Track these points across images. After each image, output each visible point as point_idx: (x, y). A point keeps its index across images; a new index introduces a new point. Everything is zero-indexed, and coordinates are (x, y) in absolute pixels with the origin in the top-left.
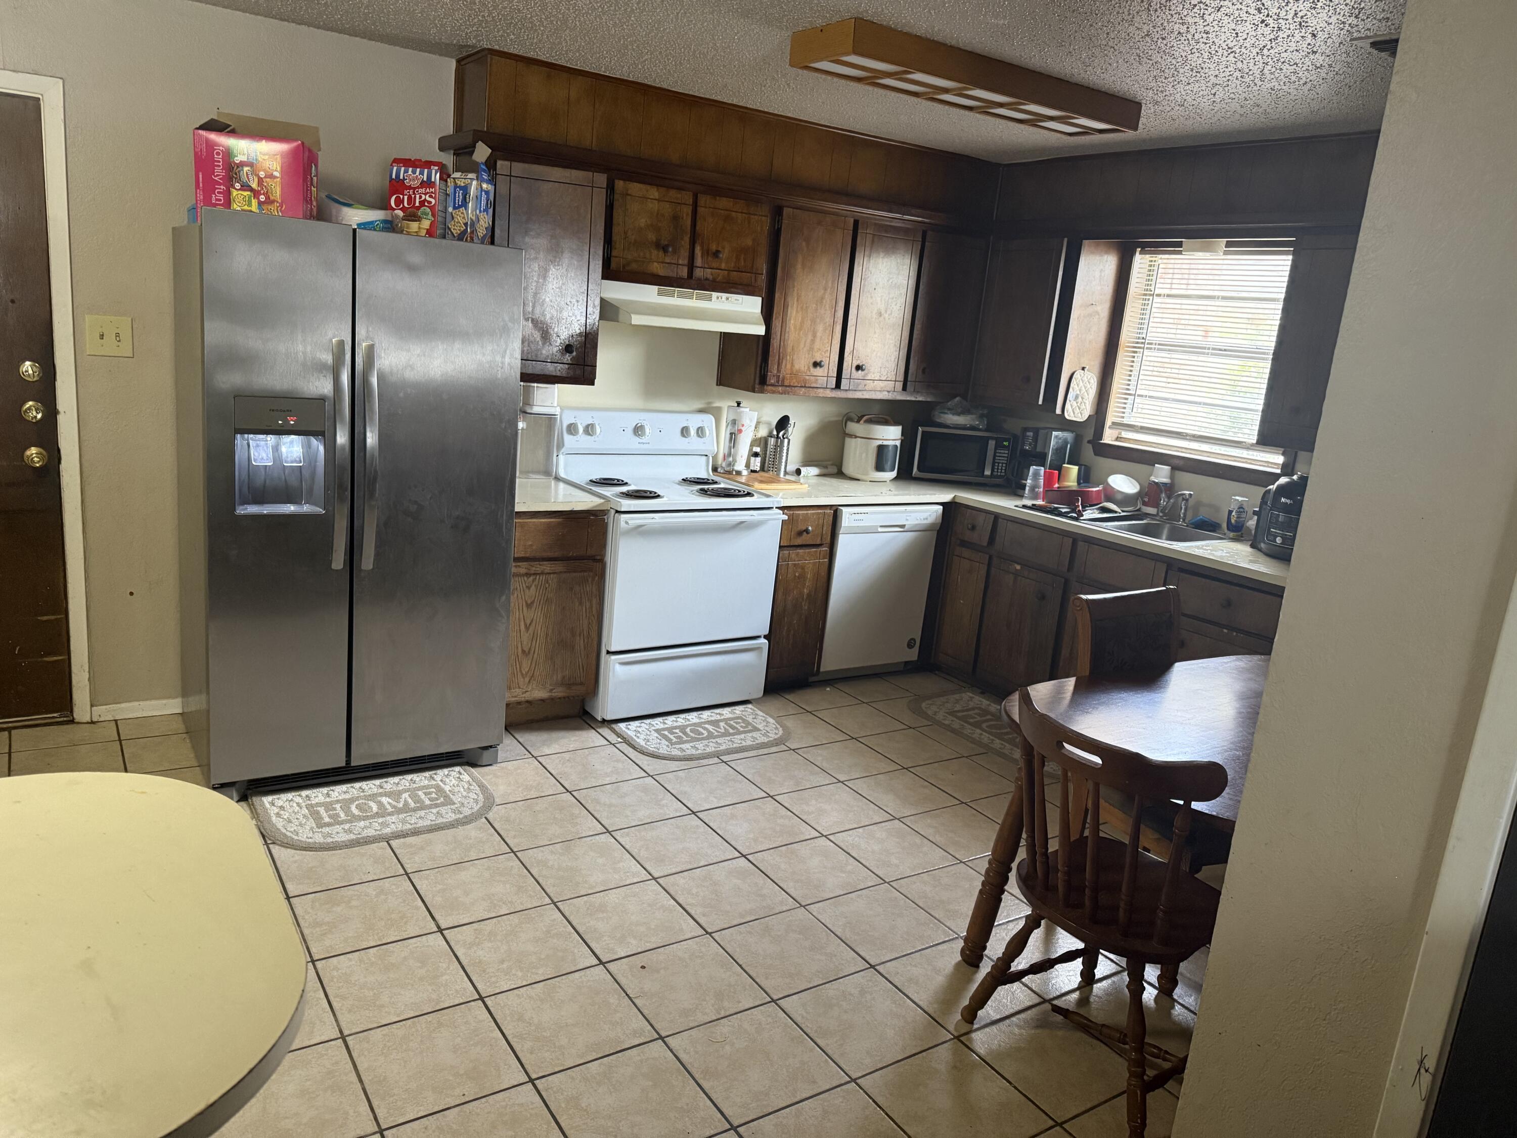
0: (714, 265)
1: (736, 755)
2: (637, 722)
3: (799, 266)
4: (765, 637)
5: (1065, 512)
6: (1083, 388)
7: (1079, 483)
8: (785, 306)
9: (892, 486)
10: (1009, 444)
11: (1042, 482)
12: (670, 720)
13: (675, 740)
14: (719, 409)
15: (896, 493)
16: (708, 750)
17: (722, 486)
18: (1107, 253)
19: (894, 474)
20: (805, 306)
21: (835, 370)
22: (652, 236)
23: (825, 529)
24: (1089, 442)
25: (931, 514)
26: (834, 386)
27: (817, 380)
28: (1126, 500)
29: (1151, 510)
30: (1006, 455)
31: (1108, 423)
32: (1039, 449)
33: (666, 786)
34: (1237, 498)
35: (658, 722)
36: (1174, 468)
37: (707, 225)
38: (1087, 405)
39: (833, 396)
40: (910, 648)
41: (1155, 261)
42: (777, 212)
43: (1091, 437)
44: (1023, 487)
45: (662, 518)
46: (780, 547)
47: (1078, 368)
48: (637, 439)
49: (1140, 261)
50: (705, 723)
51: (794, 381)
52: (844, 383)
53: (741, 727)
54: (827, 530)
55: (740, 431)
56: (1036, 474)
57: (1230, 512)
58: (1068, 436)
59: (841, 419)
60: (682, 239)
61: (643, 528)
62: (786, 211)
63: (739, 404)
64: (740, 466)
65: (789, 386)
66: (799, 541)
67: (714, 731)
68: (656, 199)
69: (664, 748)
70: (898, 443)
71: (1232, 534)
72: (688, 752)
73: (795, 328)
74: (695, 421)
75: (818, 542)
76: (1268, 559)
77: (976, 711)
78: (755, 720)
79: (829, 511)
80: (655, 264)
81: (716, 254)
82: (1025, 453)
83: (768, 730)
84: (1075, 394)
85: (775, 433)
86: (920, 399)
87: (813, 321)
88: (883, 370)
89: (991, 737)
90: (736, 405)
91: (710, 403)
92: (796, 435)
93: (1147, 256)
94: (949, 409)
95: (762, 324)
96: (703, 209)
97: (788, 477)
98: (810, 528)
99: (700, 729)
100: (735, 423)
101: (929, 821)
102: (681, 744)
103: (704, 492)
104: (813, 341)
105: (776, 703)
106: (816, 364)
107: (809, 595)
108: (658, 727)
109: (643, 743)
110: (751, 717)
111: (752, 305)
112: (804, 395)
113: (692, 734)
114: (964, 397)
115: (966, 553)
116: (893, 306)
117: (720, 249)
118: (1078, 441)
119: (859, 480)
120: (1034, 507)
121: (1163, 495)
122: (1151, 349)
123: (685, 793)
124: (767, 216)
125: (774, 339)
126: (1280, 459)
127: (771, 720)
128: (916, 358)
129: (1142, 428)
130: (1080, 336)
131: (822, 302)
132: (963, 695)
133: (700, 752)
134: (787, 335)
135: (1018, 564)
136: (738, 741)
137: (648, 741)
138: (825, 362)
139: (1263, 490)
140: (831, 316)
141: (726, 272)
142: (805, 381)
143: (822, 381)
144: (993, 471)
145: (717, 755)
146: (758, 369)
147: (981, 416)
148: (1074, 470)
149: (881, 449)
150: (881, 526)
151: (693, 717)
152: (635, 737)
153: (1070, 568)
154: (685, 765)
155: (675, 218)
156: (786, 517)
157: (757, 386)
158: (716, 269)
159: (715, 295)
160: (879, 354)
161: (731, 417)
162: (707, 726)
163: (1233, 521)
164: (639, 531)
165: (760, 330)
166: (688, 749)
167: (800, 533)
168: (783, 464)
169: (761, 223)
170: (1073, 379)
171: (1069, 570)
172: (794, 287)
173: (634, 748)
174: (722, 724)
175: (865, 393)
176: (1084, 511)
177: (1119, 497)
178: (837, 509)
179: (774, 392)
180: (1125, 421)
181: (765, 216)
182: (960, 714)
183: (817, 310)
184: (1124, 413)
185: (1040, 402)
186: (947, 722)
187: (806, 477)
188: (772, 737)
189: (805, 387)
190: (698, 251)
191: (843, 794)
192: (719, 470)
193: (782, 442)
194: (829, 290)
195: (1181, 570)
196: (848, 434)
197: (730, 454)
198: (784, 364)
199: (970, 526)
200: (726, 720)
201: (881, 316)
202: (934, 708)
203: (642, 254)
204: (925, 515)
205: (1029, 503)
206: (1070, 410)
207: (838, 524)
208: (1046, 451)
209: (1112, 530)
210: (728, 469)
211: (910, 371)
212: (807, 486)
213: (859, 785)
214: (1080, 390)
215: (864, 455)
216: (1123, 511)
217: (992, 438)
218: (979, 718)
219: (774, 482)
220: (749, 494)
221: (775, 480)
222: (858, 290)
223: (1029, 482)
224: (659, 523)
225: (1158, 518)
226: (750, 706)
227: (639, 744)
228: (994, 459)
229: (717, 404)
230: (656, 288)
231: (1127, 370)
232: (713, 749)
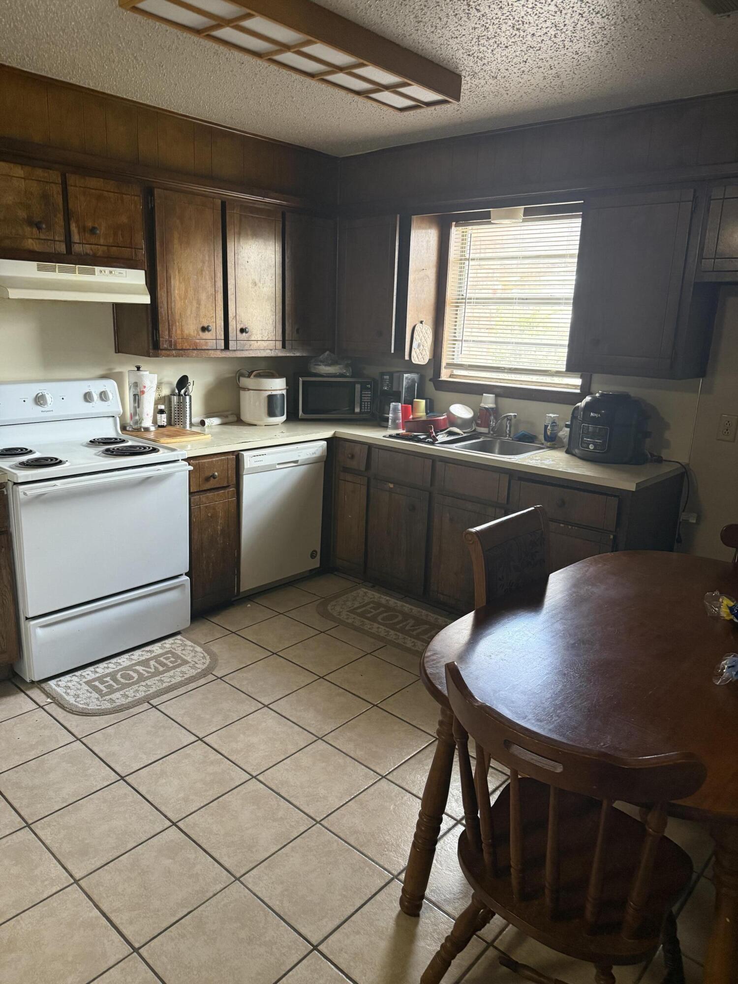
0: (93, 241)
1: (165, 696)
2: (67, 676)
3: (176, 241)
4: (187, 574)
5: (423, 439)
6: (423, 338)
7: (427, 413)
8: (168, 279)
9: (284, 428)
10: (371, 386)
11: (400, 415)
12: (101, 668)
13: (105, 690)
14: (121, 373)
15: (288, 434)
16: (139, 696)
17: (130, 443)
18: (430, 228)
19: (284, 418)
20: (186, 277)
21: (223, 333)
22: (22, 214)
23: (230, 472)
24: (430, 380)
25: (317, 449)
26: (223, 348)
27: (206, 343)
28: (464, 424)
29: (484, 430)
30: (369, 395)
31: (443, 364)
32: (394, 389)
33: (94, 749)
34: (550, 415)
35: (89, 673)
36: (497, 396)
37: (80, 204)
38: (427, 351)
39: (224, 356)
40: (314, 558)
41: (466, 232)
42: (149, 193)
43: (431, 376)
44: (387, 419)
45: (64, 484)
46: (190, 493)
47: (417, 322)
48: (40, 408)
49: (455, 233)
50: (136, 664)
51: (186, 344)
52: (232, 344)
53: (171, 662)
54: (232, 473)
55: (143, 392)
56: (395, 409)
57: (546, 427)
58: (414, 376)
59: (234, 375)
60: (55, 216)
61: (46, 495)
62: (157, 192)
63: (138, 368)
64: (147, 422)
65: (182, 349)
66: (208, 486)
67: (144, 673)
68: (22, 178)
69: (94, 703)
70: (284, 392)
71: (549, 444)
72: (119, 702)
73: (180, 297)
74: (96, 387)
75: (225, 485)
76: (584, 463)
77: (372, 605)
78: (184, 652)
79: (232, 457)
80: (30, 241)
81: (93, 231)
82: (384, 393)
83: (196, 660)
84: (417, 343)
85: (177, 391)
86: (298, 354)
87: (196, 291)
88: (263, 331)
89: (387, 629)
90: (136, 369)
91: (110, 369)
92: (196, 393)
93: (461, 228)
94: (321, 362)
95: (147, 294)
96: (72, 188)
97: (194, 429)
98: (216, 474)
99: (131, 673)
100: (137, 386)
101: (348, 734)
102: (111, 694)
103: (110, 453)
104: (198, 308)
105: (204, 630)
106: (204, 329)
107: (223, 530)
108: (89, 678)
109: (72, 700)
110: (180, 649)
111: (136, 278)
112: (197, 356)
113: (122, 680)
114: (332, 351)
115: (349, 477)
116: (265, 276)
117: (96, 226)
118: (422, 379)
119: (256, 425)
120: (398, 436)
121: (492, 418)
122: (470, 303)
123: (114, 754)
124: (139, 196)
125: (161, 308)
126: (578, 382)
127: (199, 649)
128: (290, 321)
129: (470, 366)
130: (417, 296)
131: (202, 274)
132: (359, 591)
133: (130, 699)
134: (173, 304)
135: (391, 483)
136: (168, 679)
137: (78, 696)
138: (212, 327)
139: (572, 408)
140: (211, 287)
141: (105, 248)
142: (196, 344)
143: (211, 344)
144: (361, 409)
145: (147, 700)
146: (150, 335)
147: (347, 366)
148: (422, 403)
149: (271, 398)
150: (278, 464)
151: (124, 660)
152: (64, 694)
153: (432, 484)
154: (115, 719)
155: (45, 197)
156: (191, 468)
157: (151, 351)
158: (96, 244)
159: (97, 269)
160: (258, 318)
161: (133, 381)
162: (137, 668)
163: (549, 433)
164: (39, 499)
165: (146, 299)
166: (118, 698)
167: (207, 479)
168: (188, 418)
169: (133, 203)
170: (415, 331)
171: (431, 485)
172: (173, 260)
173: (62, 707)
174: (152, 663)
175: (251, 352)
176: (437, 436)
177: (459, 422)
178: (239, 454)
179: (168, 356)
180: (455, 362)
181: (137, 196)
182: (359, 611)
183: (197, 280)
184: (453, 355)
185: (393, 352)
186: (350, 621)
187: (210, 427)
188: (201, 667)
189: (197, 349)
190: (74, 228)
191: (268, 720)
192: (128, 428)
193: (184, 399)
194: (207, 263)
195: (520, 479)
196: (241, 388)
197: (135, 413)
198: (174, 330)
199: (350, 456)
200: (155, 658)
201: (256, 285)
202: (338, 608)
203: (14, 231)
204: (313, 450)
205: (394, 432)
206: (415, 356)
207: (241, 467)
208: (400, 390)
209: (457, 449)
210: (135, 427)
211: (287, 332)
212: (210, 435)
213: (283, 706)
214: (421, 340)
215: (257, 404)
216: (464, 433)
217: (358, 383)
218: (374, 612)
219: (180, 435)
220: (154, 450)
221: (181, 433)
222: (233, 263)
223: (391, 415)
224: (62, 490)
225: (490, 435)
226: (179, 637)
227: (68, 702)
228: (361, 399)
229: (118, 369)
230: (35, 264)
231: (452, 321)
232: (143, 694)
